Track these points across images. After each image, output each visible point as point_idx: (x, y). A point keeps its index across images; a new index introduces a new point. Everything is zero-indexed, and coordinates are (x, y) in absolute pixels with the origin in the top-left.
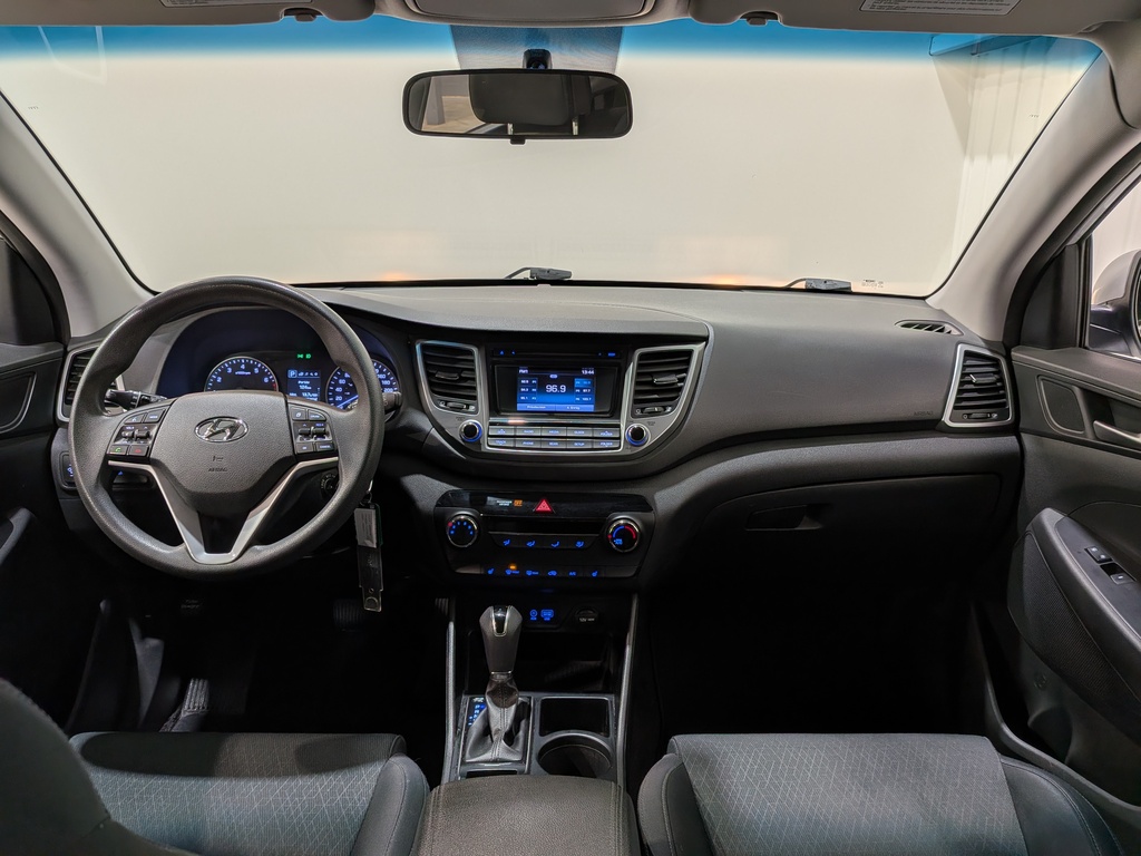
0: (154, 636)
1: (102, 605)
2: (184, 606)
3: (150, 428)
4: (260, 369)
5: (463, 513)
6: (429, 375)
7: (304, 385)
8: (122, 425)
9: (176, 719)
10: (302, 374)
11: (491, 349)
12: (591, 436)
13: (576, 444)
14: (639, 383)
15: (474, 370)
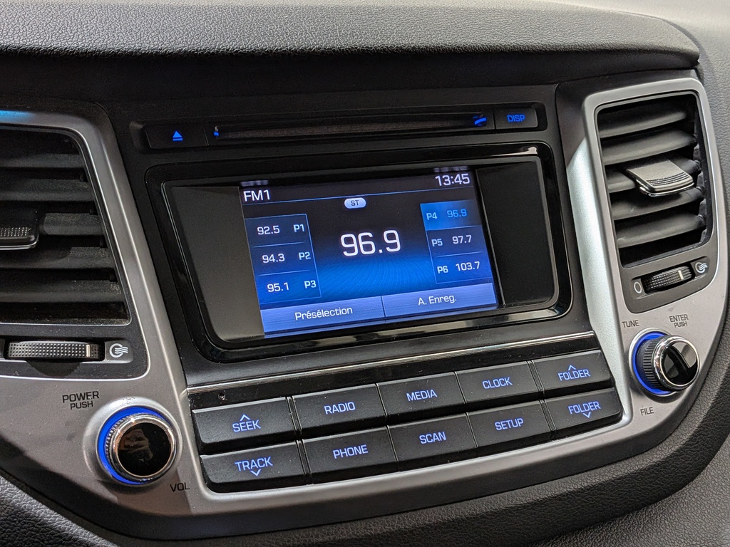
11: (136, 126)
12: (533, 389)
13: (501, 426)
14: (616, 198)
15: (91, 208)
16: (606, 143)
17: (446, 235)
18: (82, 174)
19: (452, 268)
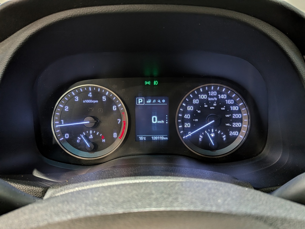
10: (149, 101)
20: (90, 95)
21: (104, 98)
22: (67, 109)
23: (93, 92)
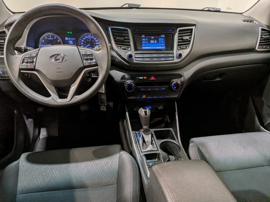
0: (30, 118)
1: (15, 112)
2: (38, 110)
3: (33, 59)
4: (56, 37)
5: (129, 82)
6: (114, 38)
7: (71, 42)
8: (23, 58)
9: (39, 139)
10: (69, 39)
11: (133, 29)
12: (166, 56)
13: (162, 59)
14: (179, 39)
15: (128, 36)
16: (179, 34)
17: (161, 42)
18: (128, 33)
19: (161, 45)
20: (50, 37)
21: (55, 38)
22: (43, 41)
23: (51, 36)
